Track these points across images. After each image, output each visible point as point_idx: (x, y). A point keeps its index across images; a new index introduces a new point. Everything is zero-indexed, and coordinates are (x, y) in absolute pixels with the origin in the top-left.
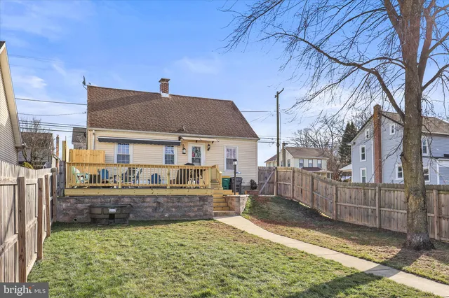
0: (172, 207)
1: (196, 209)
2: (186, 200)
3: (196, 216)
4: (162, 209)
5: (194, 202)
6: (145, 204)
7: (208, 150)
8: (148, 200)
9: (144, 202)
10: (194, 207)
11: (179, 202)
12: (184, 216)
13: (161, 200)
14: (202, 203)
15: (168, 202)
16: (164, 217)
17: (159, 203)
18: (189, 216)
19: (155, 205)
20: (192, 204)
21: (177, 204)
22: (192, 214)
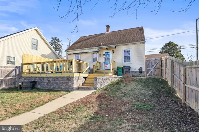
0: (54, 83)
1: (65, 84)
2: (60, 79)
3: (65, 89)
4: (50, 84)
5: (64, 81)
6: (44, 81)
7: (114, 53)
8: (45, 79)
9: (44, 80)
10: (64, 83)
11: (57, 80)
12: (59, 88)
13: (50, 79)
14: (68, 81)
15: (53, 80)
16: (51, 88)
17: (49, 80)
18: (61, 88)
19: (48, 81)
20: (63, 82)
21: (56, 81)
22: (63, 87)
